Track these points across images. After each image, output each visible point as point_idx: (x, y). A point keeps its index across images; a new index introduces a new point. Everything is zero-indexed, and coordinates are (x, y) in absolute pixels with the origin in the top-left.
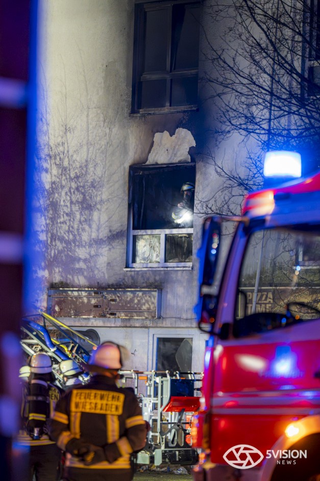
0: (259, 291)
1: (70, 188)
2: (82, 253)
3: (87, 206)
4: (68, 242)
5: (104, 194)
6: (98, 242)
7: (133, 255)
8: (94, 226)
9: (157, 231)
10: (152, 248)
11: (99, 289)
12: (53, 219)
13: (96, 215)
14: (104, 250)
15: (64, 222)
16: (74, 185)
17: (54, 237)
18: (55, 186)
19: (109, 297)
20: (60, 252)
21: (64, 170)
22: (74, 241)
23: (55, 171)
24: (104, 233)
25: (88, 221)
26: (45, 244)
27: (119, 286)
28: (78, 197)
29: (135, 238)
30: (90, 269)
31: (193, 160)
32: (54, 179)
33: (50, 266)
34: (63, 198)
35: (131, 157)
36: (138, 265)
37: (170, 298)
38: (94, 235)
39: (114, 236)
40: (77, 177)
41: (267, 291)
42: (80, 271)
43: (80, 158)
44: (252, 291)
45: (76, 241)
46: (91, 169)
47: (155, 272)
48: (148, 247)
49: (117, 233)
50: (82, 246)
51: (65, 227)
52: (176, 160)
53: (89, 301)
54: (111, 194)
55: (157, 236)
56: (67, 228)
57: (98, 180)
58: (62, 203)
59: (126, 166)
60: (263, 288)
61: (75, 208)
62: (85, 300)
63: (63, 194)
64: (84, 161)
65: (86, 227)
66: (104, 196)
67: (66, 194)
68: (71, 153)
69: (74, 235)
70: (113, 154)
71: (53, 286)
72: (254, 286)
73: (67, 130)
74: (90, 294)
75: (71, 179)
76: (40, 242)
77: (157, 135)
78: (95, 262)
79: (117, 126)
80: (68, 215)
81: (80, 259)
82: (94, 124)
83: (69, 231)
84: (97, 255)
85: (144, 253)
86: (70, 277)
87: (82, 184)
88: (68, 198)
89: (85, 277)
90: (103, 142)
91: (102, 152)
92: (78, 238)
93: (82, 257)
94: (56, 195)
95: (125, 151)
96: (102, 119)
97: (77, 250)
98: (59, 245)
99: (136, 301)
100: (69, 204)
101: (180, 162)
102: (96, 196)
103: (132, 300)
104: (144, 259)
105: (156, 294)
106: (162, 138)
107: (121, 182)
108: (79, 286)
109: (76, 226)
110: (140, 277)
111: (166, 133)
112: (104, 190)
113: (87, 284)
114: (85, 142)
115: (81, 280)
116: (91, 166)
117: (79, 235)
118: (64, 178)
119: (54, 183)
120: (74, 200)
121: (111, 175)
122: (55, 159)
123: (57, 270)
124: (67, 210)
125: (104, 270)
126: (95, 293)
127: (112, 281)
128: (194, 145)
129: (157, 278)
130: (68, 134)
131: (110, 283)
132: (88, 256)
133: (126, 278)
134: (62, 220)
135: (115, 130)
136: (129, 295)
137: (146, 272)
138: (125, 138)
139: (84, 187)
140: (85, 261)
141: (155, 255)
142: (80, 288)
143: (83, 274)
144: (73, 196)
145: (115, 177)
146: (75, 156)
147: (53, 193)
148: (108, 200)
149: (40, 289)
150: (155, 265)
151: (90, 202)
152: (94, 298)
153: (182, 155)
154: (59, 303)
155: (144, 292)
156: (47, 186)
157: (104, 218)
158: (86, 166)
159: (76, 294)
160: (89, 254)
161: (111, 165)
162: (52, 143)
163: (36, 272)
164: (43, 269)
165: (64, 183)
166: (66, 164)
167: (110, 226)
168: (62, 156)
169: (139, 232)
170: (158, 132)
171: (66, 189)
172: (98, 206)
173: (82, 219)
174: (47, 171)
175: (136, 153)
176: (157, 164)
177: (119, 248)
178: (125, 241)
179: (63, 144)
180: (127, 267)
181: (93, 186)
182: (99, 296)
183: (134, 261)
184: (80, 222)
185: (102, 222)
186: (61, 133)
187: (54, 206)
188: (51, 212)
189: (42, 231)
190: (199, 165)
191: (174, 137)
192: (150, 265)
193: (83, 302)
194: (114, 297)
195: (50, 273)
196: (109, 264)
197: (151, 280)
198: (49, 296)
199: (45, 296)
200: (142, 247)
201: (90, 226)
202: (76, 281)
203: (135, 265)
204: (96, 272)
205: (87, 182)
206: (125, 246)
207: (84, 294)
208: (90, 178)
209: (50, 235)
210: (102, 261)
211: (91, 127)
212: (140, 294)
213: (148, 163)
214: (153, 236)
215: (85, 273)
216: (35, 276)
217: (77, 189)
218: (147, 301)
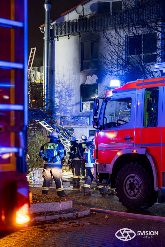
0: (115, 117)
1: (65, 91)
3: (70, 96)
4: (65, 106)
6: (73, 105)
7: (82, 109)
8: (72, 101)
10: (87, 106)
11: (74, 117)
12: (61, 100)
13: (72, 98)
14: (75, 107)
15: (64, 100)
16: (66, 90)
17: (61, 104)
20: (63, 108)
21: (64, 86)
22: (67, 105)
23: (61, 87)
24: (74, 103)
25: (70, 100)
26: (59, 106)
27: (78, 117)
28: (67, 93)
29: (83, 104)
30: (71, 112)
31: (97, 83)
32: (61, 89)
33: (60, 112)
34: (63, 94)
35: (81, 83)
36: (84, 111)
38: (72, 103)
39: (77, 104)
40: (67, 88)
42: (69, 113)
43: (67, 83)
46: (71, 86)
47: (88, 113)
48: (86, 106)
49: (78, 103)
50: (69, 106)
51: (64, 102)
52: (93, 83)
53: (71, 121)
54: (76, 93)
55: (88, 103)
56: (65, 102)
57: (72, 89)
58: (63, 95)
59: (80, 85)
60: (116, 116)
61: (67, 96)
62: (70, 121)
63: (63, 93)
64: (69, 84)
65: (70, 101)
66: (74, 93)
67: (64, 93)
68: (65, 82)
69: (67, 104)
70: (76, 82)
71: (62, 117)
72: (114, 116)
73: (64, 76)
74: (71, 119)
75: (65, 89)
76: (57, 106)
77: (88, 77)
78: (72, 110)
79: (77, 74)
80: (65, 98)
81: (68, 110)
82: (71, 74)
83: (65, 103)
84: (73, 109)
85: (85, 108)
86: (66, 115)
87: (68, 90)
88: (65, 94)
89: (70, 115)
90: (73, 79)
91: (73, 82)
92: (68, 104)
93: (69, 109)
94: (62, 93)
95: (79, 81)
96: (73, 73)
97: (68, 107)
98: (63, 106)
99: (83, 120)
100: (65, 95)
101: (94, 84)
102: (72, 93)
103: (82, 120)
104: (85, 109)
105: (88, 118)
106: (89, 77)
107: (78, 89)
108: (68, 117)
109: (67, 101)
110: (84, 114)
111: (90, 76)
112: (74, 91)
113: (70, 116)
114: (69, 79)
115: (69, 115)
116: (70, 85)
117: (68, 103)
118: (63, 89)
119: (61, 90)
120: (66, 94)
121: (76, 87)
122: (61, 84)
123: (62, 113)
124: (65, 97)
125: (75, 112)
126: (73, 119)
127: (77, 115)
128: (97, 79)
129: (89, 114)
130: (64, 77)
131: (76, 116)
132: (70, 109)
133: (80, 115)
134: (63, 100)
135: (76, 75)
136: (82, 119)
137: (85, 113)
138: (79, 77)
139: (69, 91)
140: (70, 110)
141: (88, 108)
142: (69, 117)
143: (69, 114)
144: (66, 93)
145: (77, 88)
146: (66, 83)
147: (61, 93)
148: (75, 94)
149: (58, 118)
150: (88, 111)
151: (70, 95)
152: (72, 120)
153: (94, 82)
154: (63, 122)
155: (85, 118)
156: (59, 91)
157: (74, 99)
158: (69, 85)
159: (67, 119)
160: (71, 108)
161: (76, 85)
162: (60, 80)
163: (57, 114)
164: (59, 113)
165: (63, 90)
166: (64, 85)
167: (76, 101)
168: (63, 83)
169: (84, 102)
170: (88, 76)
171: (64, 92)
172: (73, 96)
173: (69, 99)
174: (59, 87)
175: (82, 81)
176: (88, 84)
177: (78, 106)
178: (80, 105)
179: (63, 80)
180: (81, 111)
181: (71, 90)
182: (74, 119)
183: (82, 110)
184: (68, 100)
185: (74, 100)
186: (62, 77)
187: (61, 96)
188: (60, 98)
189: (58, 103)
190: (99, 84)
191: (92, 77)
192: (87, 111)
193: (69, 121)
194: (77, 120)
195: (61, 114)
196: (76, 111)
197: (87, 115)
198: (60, 120)
199: (59, 120)
200: (84, 106)
201: (71, 101)
202: (68, 116)
203: (83, 111)
204: (73, 113)
205: (69, 89)
206: (80, 106)
207: (70, 119)
208: (70, 89)
209: (60, 104)
210: (74, 110)
211: (70, 75)
212: (84, 119)
213: (85, 84)
214: (87, 103)
215: (70, 114)
216: (56, 115)
217: (67, 91)
218: (86, 120)
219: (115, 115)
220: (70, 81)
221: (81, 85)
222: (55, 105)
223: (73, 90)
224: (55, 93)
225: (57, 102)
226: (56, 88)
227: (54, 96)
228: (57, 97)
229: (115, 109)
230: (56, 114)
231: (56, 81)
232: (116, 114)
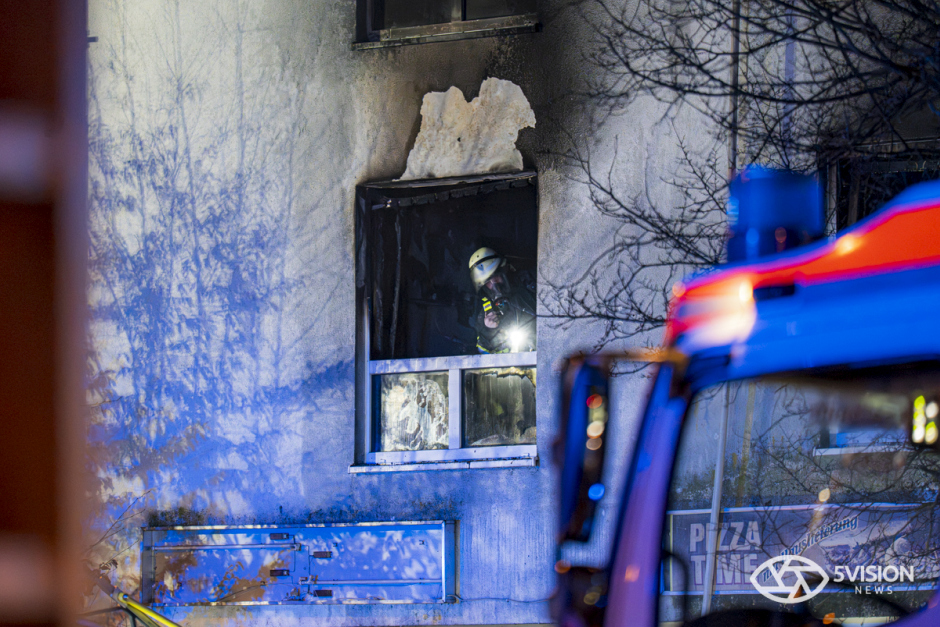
0: (723, 517)
1: (197, 250)
2: (234, 427)
3: (244, 299)
4: (194, 400)
5: (289, 264)
6: (278, 396)
7: (370, 430)
8: (266, 353)
9: (436, 363)
10: (426, 407)
11: (284, 524)
12: (152, 338)
13: (268, 322)
14: (295, 418)
15: (183, 345)
16: (205, 242)
17: (155, 386)
18: (154, 248)
19: (312, 546)
20: (172, 427)
21: (179, 202)
22: (212, 395)
23: (152, 205)
24: (292, 372)
25: (248, 340)
26: (130, 405)
27: (338, 516)
28: (221, 274)
29: (379, 384)
30: (261, 472)
31: (529, 165)
32: (151, 226)
33: (143, 467)
34: (177, 279)
35: (361, 161)
36: (390, 457)
37: (478, 542)
38: (266, 378)
39: (319, 380)
40: (215, 220)
41: (746, 519)
42: (231, 478)
43: (220, 167)
44: (705, 520)
45: (218, 396)
46: (252, 197)
47: (435, 475)
48: (414, 406)
49: (329, 370)
50: (234, 409)
51: (186, 358)
52: (484, 165)
53: (257, 558)
54: (307, 264)
55: (442, 378)
56: (191, 361)
57: (271, 225)
58: (175, 293)
59: (350, 184)
60: (733, 510)
61: (212, 305)
62: (248, 556)
63: (178, 267)
64: (231, 176)
65: (244, 357)
66: (290, 271)
67: (186, 267)
68: (194, 154)
69: (211, 380)
70: (310, 154)
71: (157, 522)
72: (708, 505)
73: (182, 91)
74: (258, 540)
75: (199, 226)
76: (117, 400)
77: (431, 99)
78: (272, 453)
79: (319, 76)
80: (190, 323)
81: (229, 445)
82: (256, 72)
83: (196, 370)
84: (275, 432)
85: (404, 423)
86: (203, 494)
87: (228, 240)
88: (192, 279)
89: (245, 494)
90: (283, 123)
91: (280, 151)
92: (221, 386)
93: (235, 438)
94: (159, 270)
95: (344, 146)
96: (276, 58)
97: (220, 420)
98: (171, 408)
99: (386, 556)
100: (193, 296)
101: (495, 171)
102: (269, 269)
103: (374, 553)
104: (405, 440)
105: (440, 534)
106: (444, 107)
107: (335, 230)
108: (228, 519)
109: (214, 355)
110: (395, 492)
111: (455, 93)
112: (289, 252)
113: (250, 513)
114: (232, 125)
115: (235, 503)
116: (251, 189)
117: (225, 377)
118: (178, 222)
119: (150, 238)
120: (208, 282)
121: (307, 212)
122: (153, 171)
123: (166, 477)
124: (190, 312)
125: (296, 472)
126: (274, 536)
127: (318, 502)
128: (532, 122)
129: (443, 491)
130: (187, 102)
131: (314, 508)
132: (251, 438)
133: (357, 493)
134: (176, 338)
135: (314, 88)
136: (367, 540)
137: (408, 475)
138: (344, 108)
139: (233, 246)
140: (243, 449)
141: (433, 428)
142: (232, 524)
143: (238, 485)
144: (205, 272)
145: (319, 218)
146: (206, 163)
147: (150, 265)
148: (301, 281)
149: (120, 530)
150: (436, 455)
151: (251, 288)
152: (271, 549)
153: (500, 152)
154: (175, 568)
155: (408, 531)
156: (133, 248)
157: (291, 329)
158: (239, 189)
159: (220, 540)
160: (255, 430)
161: (305, 185)
162: (142, 130)
163: (108, 483)
164: (130, 475)
165: (178, 237)
166: (182, 184)
167: (308, 353)
168: (170, 163)
169: (392, 366)
170: (431, 89)
171: (186, 254)
172: (275, 299)
173: (233, 334)
174: (130, 205)
175: (372, 150)
176: (431, 178)
177: (335, 412)
178: (351, 393)
179: (173, 130)
180: (358, 462)
181: (258, 242)
182: (285, 544)
183: (377, 446)
184: (227, 344)
185: (285, 343)
186: (167, 101)
187: (153, 301)
188: (145, 318)
189: (123, 371)
190: (548, 177)
191: (476, 102)
192: (422, 456)
193: (241, 563)
194: (324, 547)
195: (148, 485)
196: (307, 456)
197: (427, 496)
198: (146, 548)
199: (136, 550)
200: (398, 405)
201: (254, 353)
202: (221, 505)
203: (379, 457)
204: (274, 479)
205: (242, 231)
206: (350, 405)
207: (242, 539)
208: (249, 223)
209: (143, 380)
210: (290, 448)
211: (247, 80)
212: (398, 536)
213: (406, 176)
214: (428, 375)
215: (245, 483)
216: (105, 495)
217: (216, 251)
218: (416, 555)
219: (715, 503)
220: (250, 143)
221: (360, 189)
222: (94, 398)
223: (283, 243)
224: (94, 275)
225: (115, 367)
226: (98, 222)
227: (84, 299)
228: (111, 313)
229: (719, 437)
230: (97, 483)
231: (102, 148)
232: (725, 484)
